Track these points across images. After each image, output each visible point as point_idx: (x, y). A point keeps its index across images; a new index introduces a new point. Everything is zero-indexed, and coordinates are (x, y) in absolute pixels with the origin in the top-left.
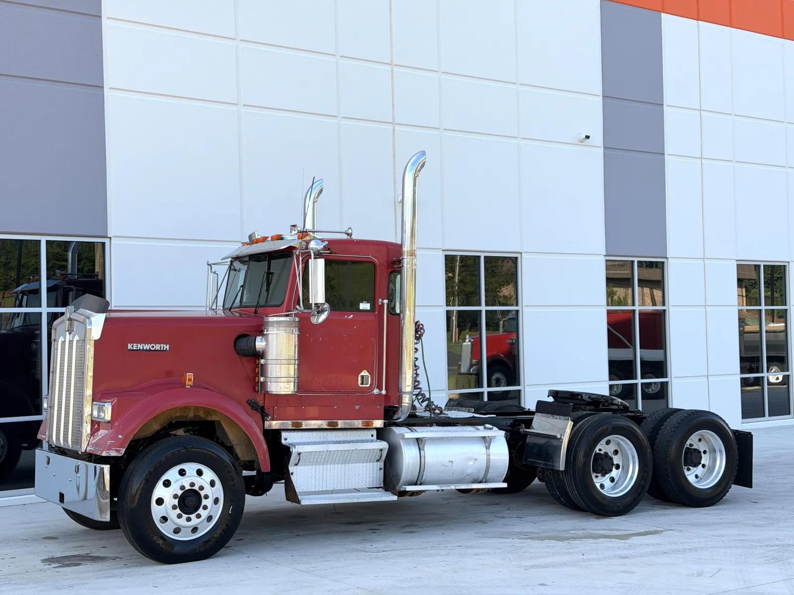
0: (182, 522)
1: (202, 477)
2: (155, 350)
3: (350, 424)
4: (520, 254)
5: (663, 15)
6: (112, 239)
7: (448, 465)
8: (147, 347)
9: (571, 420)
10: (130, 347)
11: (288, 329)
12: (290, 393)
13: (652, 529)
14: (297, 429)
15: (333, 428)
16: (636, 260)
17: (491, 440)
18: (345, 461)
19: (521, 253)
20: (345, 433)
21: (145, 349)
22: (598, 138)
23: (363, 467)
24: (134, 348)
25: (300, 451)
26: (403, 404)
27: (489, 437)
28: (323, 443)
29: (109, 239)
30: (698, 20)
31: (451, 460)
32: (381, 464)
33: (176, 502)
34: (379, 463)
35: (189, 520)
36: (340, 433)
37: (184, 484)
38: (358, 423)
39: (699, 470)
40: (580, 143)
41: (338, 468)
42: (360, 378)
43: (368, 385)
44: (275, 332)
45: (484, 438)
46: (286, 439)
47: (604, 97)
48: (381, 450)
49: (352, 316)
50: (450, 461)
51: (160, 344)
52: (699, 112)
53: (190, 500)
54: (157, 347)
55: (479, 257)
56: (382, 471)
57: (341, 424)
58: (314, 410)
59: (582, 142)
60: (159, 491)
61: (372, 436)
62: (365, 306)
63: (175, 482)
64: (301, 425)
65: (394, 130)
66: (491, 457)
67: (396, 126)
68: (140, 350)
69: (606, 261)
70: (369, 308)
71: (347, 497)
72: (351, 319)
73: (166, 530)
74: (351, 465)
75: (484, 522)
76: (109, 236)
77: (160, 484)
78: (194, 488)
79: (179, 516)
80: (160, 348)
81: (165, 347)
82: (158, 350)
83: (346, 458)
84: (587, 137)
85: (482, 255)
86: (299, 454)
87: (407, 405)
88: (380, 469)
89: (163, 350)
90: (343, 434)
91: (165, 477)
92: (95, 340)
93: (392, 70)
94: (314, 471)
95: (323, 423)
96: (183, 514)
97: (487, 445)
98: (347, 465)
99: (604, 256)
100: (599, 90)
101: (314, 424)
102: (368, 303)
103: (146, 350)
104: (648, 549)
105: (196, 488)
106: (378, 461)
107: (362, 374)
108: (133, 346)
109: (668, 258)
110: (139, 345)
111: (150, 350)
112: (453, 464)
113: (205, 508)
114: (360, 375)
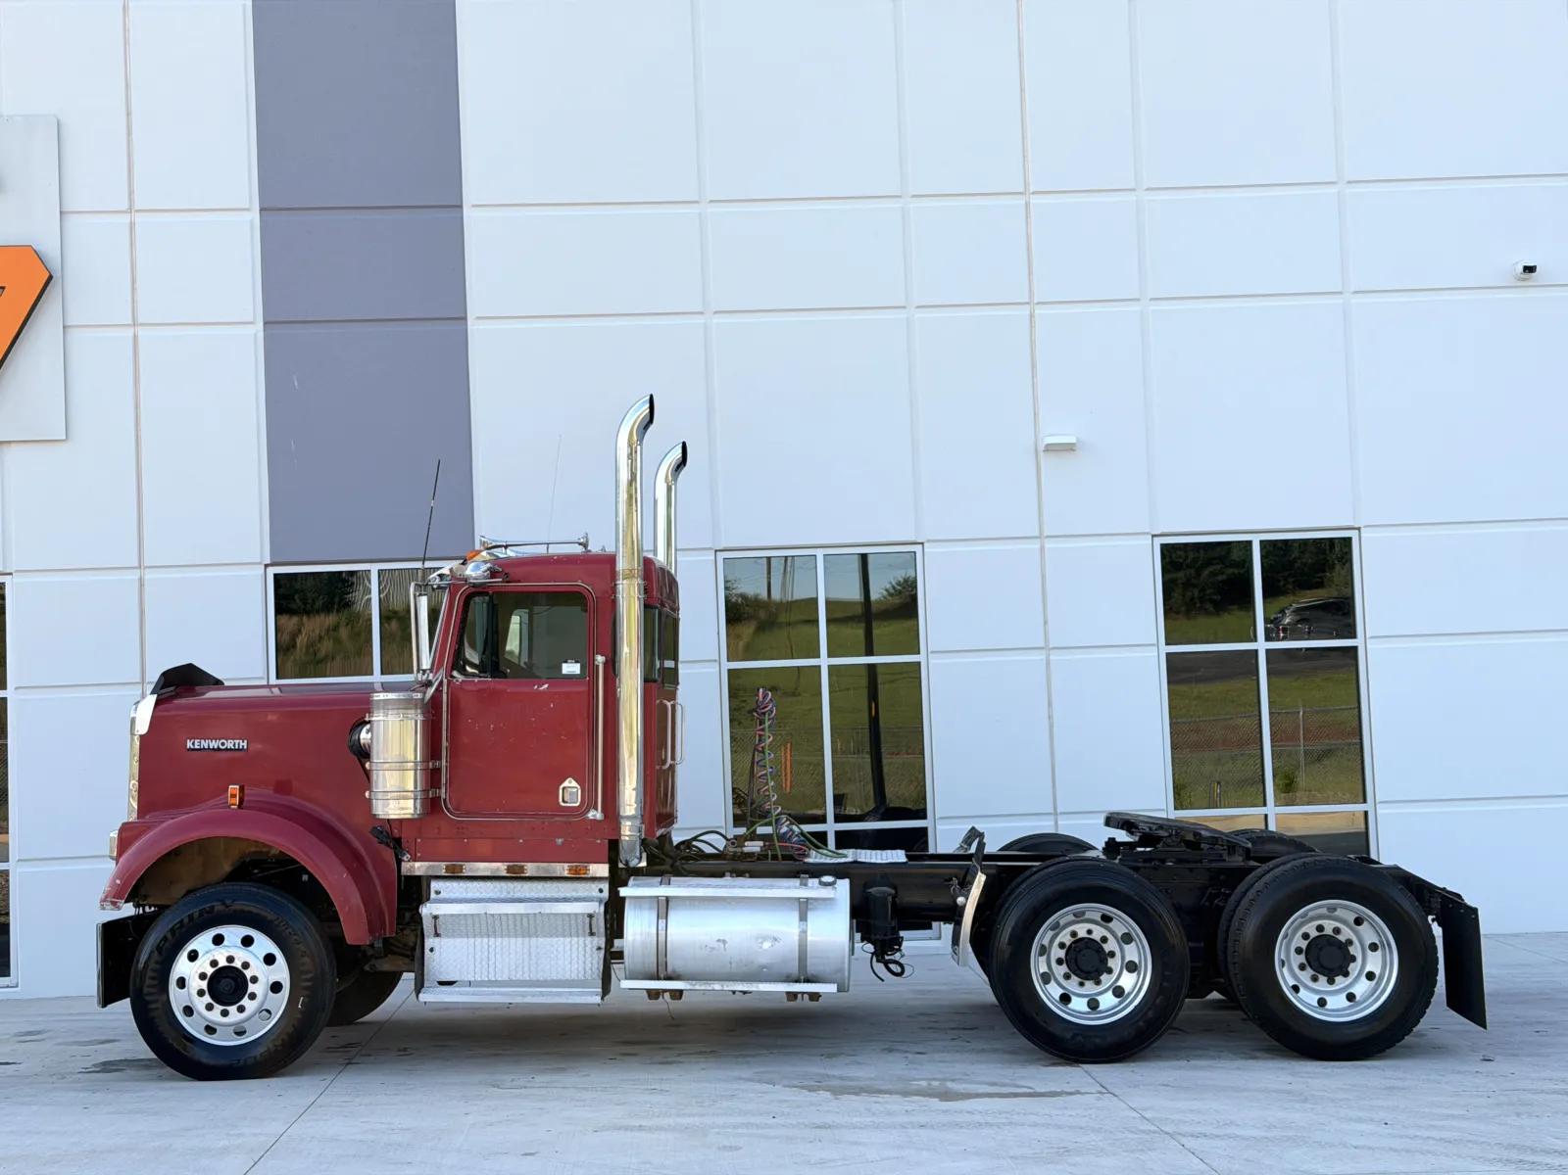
0: (215, 1016)
1: (250, 948)
2: (226, 749)
3: (547, 871)
4: (1357, 531)
7: (716, 946)
8: (214, 744)
9: (981, 872)
10: (189, 744)
11: (401, 711)
12: (409, 816)
14: (454, 875)
15: (516, 876)
17: (808, 904)
19: (1359, 529)
21: (211, 747)
23: (564, 943)
24: (196, 747)
25: (435, 913)
26: (623, 838)
27: (805, 899)
28: (480, 901)
31: (721, 938)
32: (600, 940)
33: (204, 985)
34: (595, 938)
35: (225, 1013)
37: (216, 958)
38: (562, 869)
41: (516, 944)
42: (561, 791)
43: (578, 804)
45: (795, 900)
46: (438, 893)
48: (591, 916)
49: (546, 686)
50: (719, 941)
51: (233, 739)
53: (226, 984)
54: (230, 744)
55: (1248, 543)
56: (602, 952)
57: (531, 869)
58: (484, 846)
59: (1519, 280)
60: (182, 966)
61: (601, 891)
62: (571, 668)
63: (204, 955)
64: (461, 869)
65: (1030, 315)
66: (811, 936)
67: (1036, 307)
68: (204, 748)
70: (578, 672)
71: (542, 994)
72: (544, 692)
73: (192, 1027)
74: (541, 940)
77: (183, 957)
78: (233, 965)
79: (210, 1007)
80: (234, 745)
81: (241, 744)
82: (231, 749)
84: (1530, 270)
85: (1257, 539)
86: (437, 917)
87: (627, 838)
88: (599, 948)
89: (238, 749)
91: (192, 946)
92: (141, 736)
94: (471, 949)
95: (501, 868)
96: (215, 1004)
97: (802, 913)
98: (534, 940)
101: (483, 868)
102: (577, 662)
103: (213, 749)
105: (238, 965)
106: (591, 934)
107: (566, 784)
108: (193, 744)
110: (203, 741)
111: (219, 749)
112: (727, 945)
113: (254, 996)
114: (562, 787)
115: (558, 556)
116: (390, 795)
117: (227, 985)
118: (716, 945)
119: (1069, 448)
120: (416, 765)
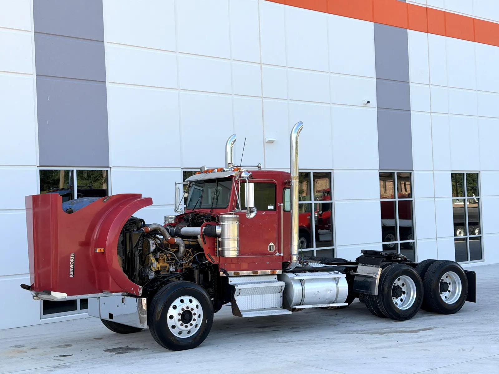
0: (183, 328)
1: (192, 303)
3: (264, 273)
5: (408, 30)
6: (112, 168)
9: (381, 267)
11: (233, 221)
12: (235, 256)
13: (428, 327)
14: (237, 275)
15: (255, 275)
16: (396, 172)
17: (339, 279)
18: (263, 293)
19: (333, 170)
20: (261, 277)
22: (374, 102)
23: (272, 296)
25: (240, 288)
26: (293, 261)
27: (338, 278)
28: (252, 283)
29: (110, 168)
30: (427, 33)
32: (281, 294)
33: (180, 317)
34: (280, 293)
35: (186, 327)
36: (259, 278)
37: (183, 307)
38: (268, 272)
39: (447, 294)
40: (364, 106)
41: (259, 297)
42: (269, 247)
43: (274, 251)
44: (226, 223)
45: (335, 278)
46: (231, 282)
47: (377, 78)
48: (282, 286)
49: (264, 213)
50: (318, 292)
52: (429, 85)
55: (310, 173)
56: (282, 298)
57: (259, 272)
58: (245, 265)
59: (365, 105)
60: (171, 312)
61: (275, 278)
62: (271, 207)
63: (179, 306)
64: (239, 273)
65: (262, 101)
66: (339, 289)
67: (264, 99)
69: (380, 173)
70: (273, 208)
71: (266, 313)
72: (264, 215)
73: (174, 332)
74: (266, 295)
75: (335, 325)
76: (110, 167)
77: (171, 308)
78: (188, 309)
79: (182, 325)
83: (263, 291)
84: (369, 102)
85: (312, 172)
86: (240, 290)
87: (295, 261)
88: (281, 297)
90: (260, 278)
91: (173, 304)
93: (261, 66)
94: (247, 298)
95: (250, 272)
97: (337, 282)
98: (264, 295)
99: (379, 170)
100: (374, 75)
101: (245, 273)
102: (272, 205)
104: (431, 338)
105: (190, 309)
106: (280, 292)
107: (270, 244)
109: (413, 171)
112: (320, 293)
113: (194, 320)
114: (269, 245)
115: (266, 171)
116: (230, 249)
117: (186, 316)
118: (316, 293)
119: (272, 142)
120: (238, 239)
